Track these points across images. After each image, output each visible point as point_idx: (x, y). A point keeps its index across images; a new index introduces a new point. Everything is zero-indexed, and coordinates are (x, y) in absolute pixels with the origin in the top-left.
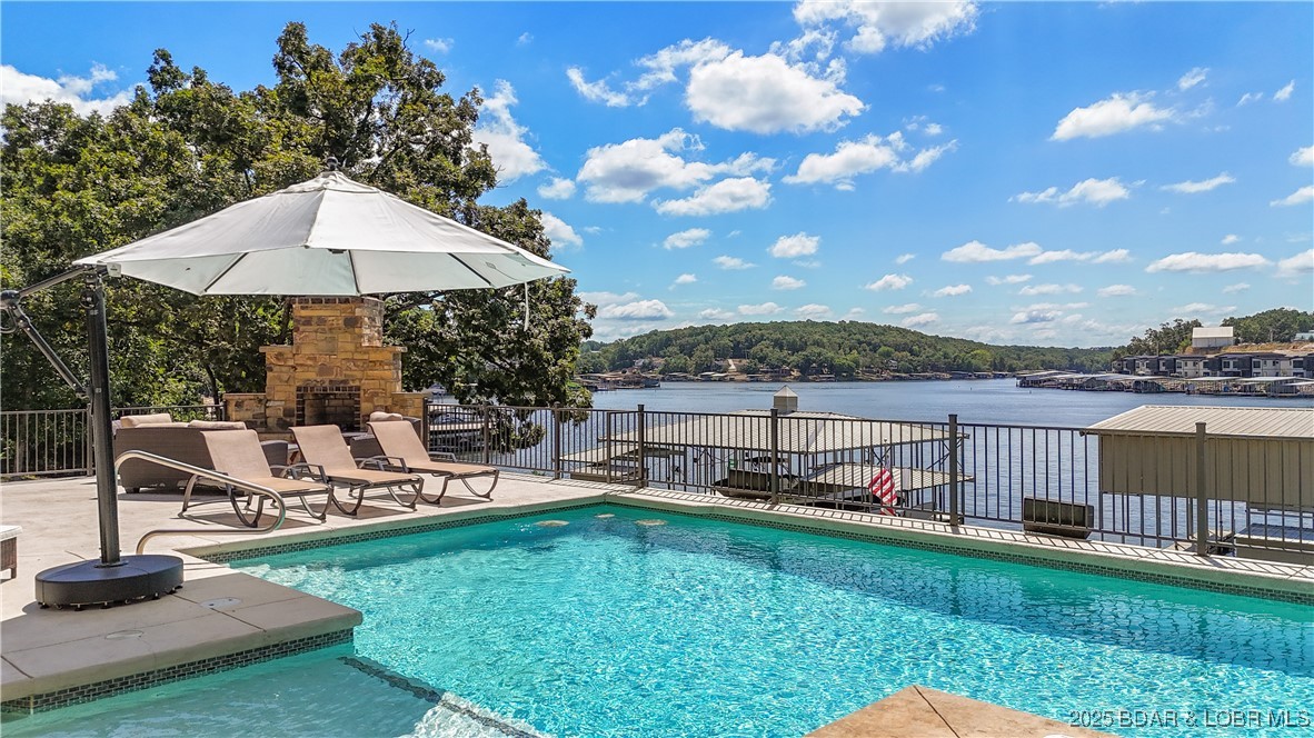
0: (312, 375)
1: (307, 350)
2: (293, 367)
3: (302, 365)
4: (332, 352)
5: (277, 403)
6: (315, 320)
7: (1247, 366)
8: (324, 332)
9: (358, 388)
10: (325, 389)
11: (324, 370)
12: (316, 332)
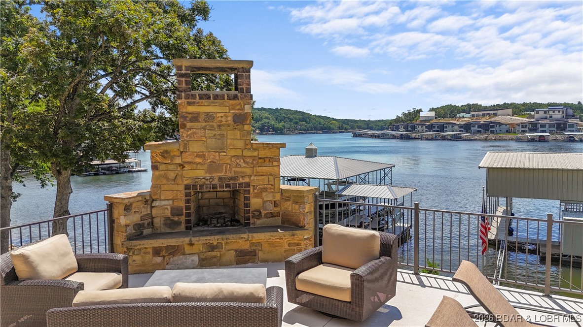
0: (201, 173)
1: (195, 147)
2: (180, 165)
3: (190, 163)
4: (221, 149)
5: (164, 203)
6: (202, 117)
7: (442, 128)
8: (212, 128)
9: (248, 185)
10: (215, 187)
11: (213, 167)
12: (204, 128)
